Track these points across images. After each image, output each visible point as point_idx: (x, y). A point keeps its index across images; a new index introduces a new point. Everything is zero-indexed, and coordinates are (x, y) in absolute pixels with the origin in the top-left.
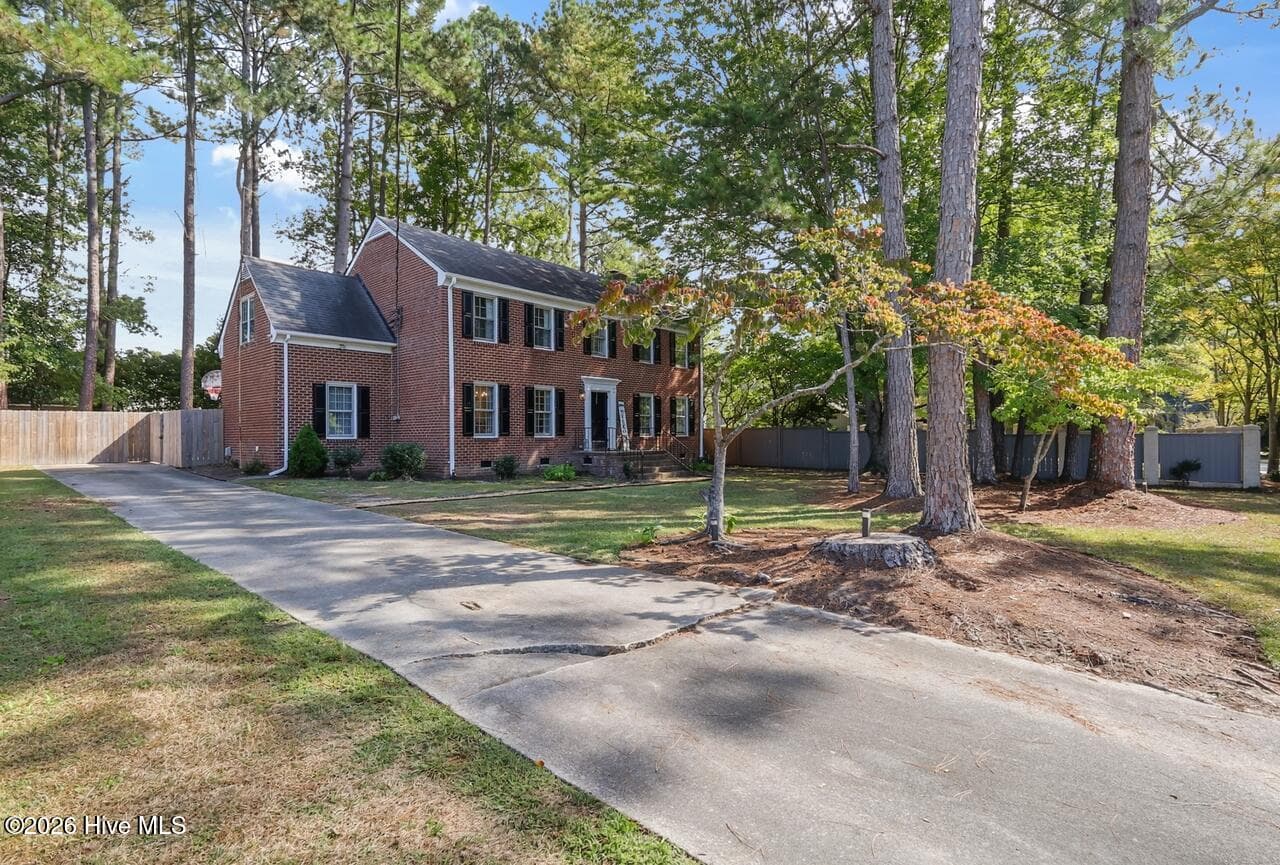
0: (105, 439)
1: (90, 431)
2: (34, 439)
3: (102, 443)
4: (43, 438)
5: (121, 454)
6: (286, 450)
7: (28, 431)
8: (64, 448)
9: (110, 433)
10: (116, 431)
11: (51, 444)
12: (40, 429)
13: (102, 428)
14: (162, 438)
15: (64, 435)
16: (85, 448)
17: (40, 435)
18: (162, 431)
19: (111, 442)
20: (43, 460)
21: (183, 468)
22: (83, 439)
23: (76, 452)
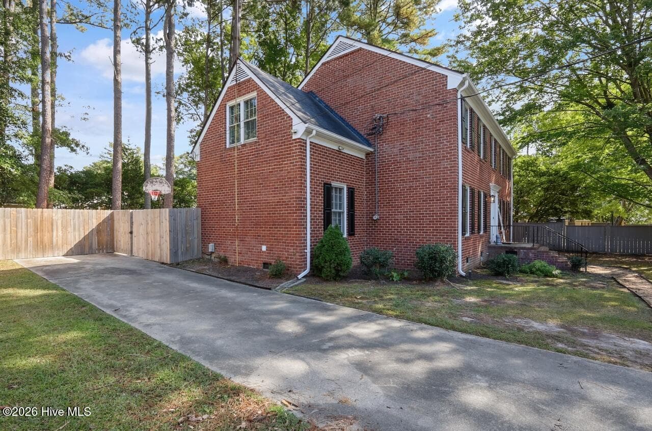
0: (77, 234)
1: (65, 227)
2: (14, 235)
3: (74, 238)
4: (22, 233)
5: (91, 247)
6: (308, 251)
7: (8, 229)
8: (42, 242)
9: (81, 229)
10: (86, 227)
11: (30, 239)
12: (19, 225)
13: (74, 225)
14: (131, 233)
15: (42, 231)
16: (60, 242)
17: (20, 230)
18: (132, 227)
19: (82, 236)
20: (23, 255)
21: (171, 265)
22: (58, 235)
23: (52, 247)
